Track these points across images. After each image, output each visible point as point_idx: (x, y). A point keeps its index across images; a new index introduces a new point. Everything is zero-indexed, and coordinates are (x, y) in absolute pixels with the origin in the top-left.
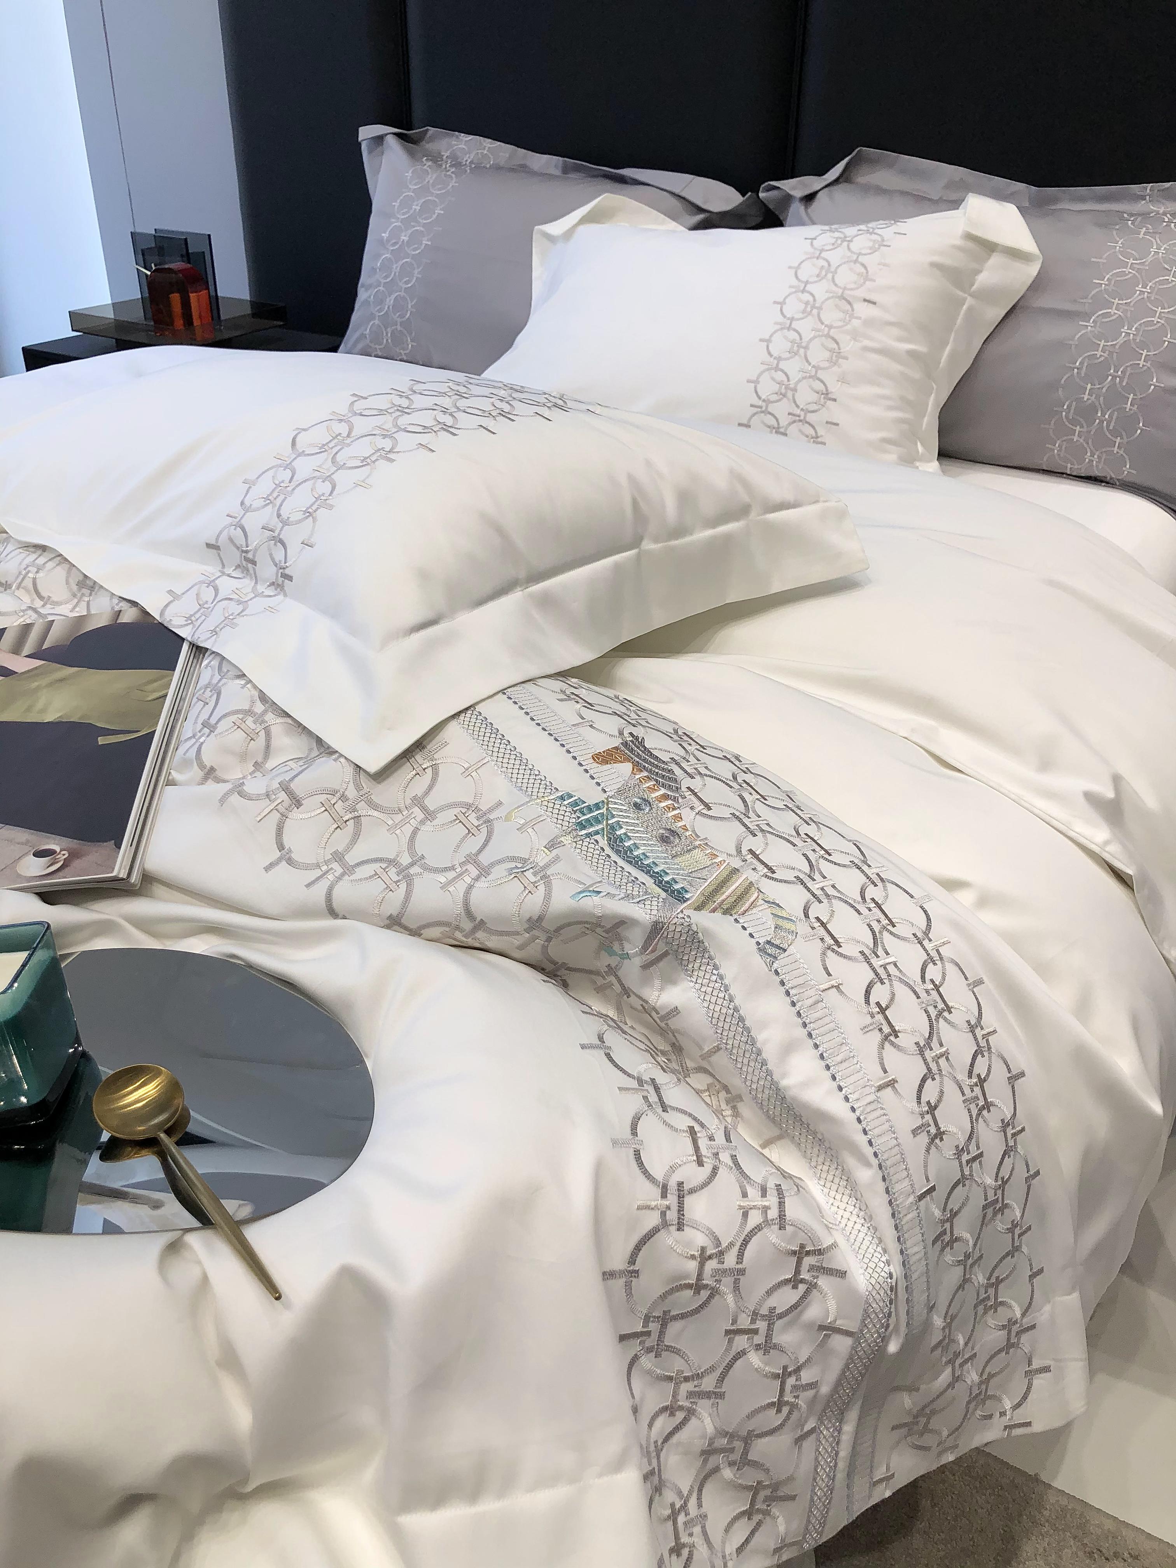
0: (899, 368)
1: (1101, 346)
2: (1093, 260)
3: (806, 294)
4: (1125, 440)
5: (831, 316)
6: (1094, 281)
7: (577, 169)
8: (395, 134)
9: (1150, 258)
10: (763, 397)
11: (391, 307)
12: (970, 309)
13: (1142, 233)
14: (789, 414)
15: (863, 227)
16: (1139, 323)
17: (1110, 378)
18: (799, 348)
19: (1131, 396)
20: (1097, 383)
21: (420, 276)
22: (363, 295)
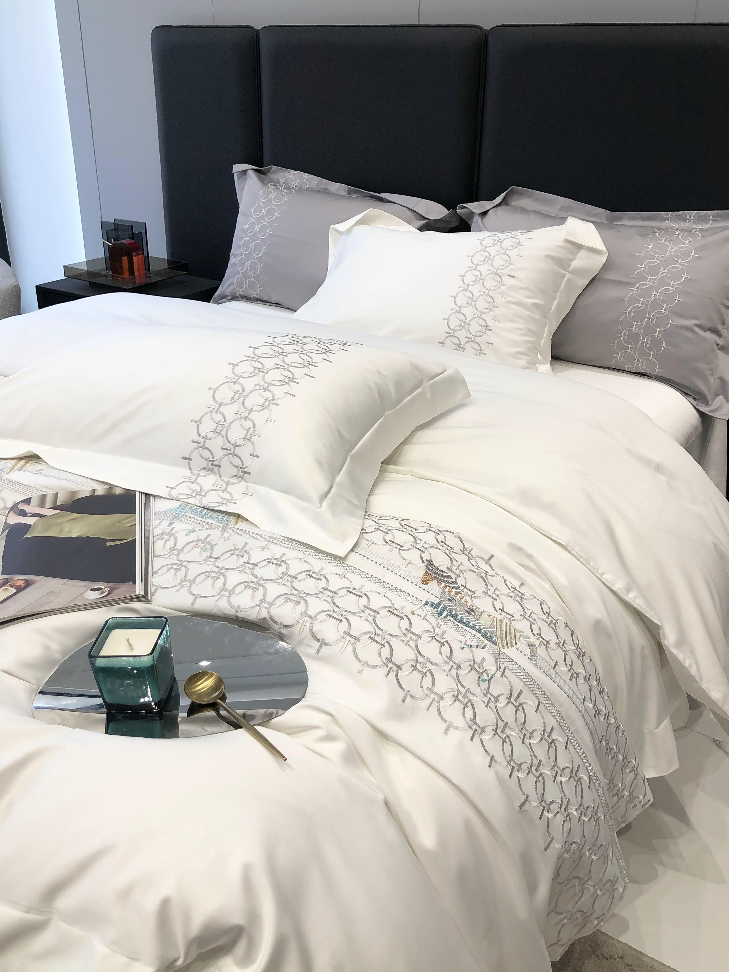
0: (528, 313)
1: (641, 301)
2: (636, 254)
3: (477, 271)
4: (656, 353)
5: (490, 283)
6: (637, 266)
7: (356, 192)
8: (254, 169)
9: (667, 255)
10: (452, 328)
11: (248, 268)
12: (569, 280)
13: (664, 240)
14: (466, 337)
15: (509, 234)
16: (661, 290)
17: (646, 319)
18: (472, 301)
19: (658, 329)
20: (639, 322)
21: (265, 251)
22: (232, 260)
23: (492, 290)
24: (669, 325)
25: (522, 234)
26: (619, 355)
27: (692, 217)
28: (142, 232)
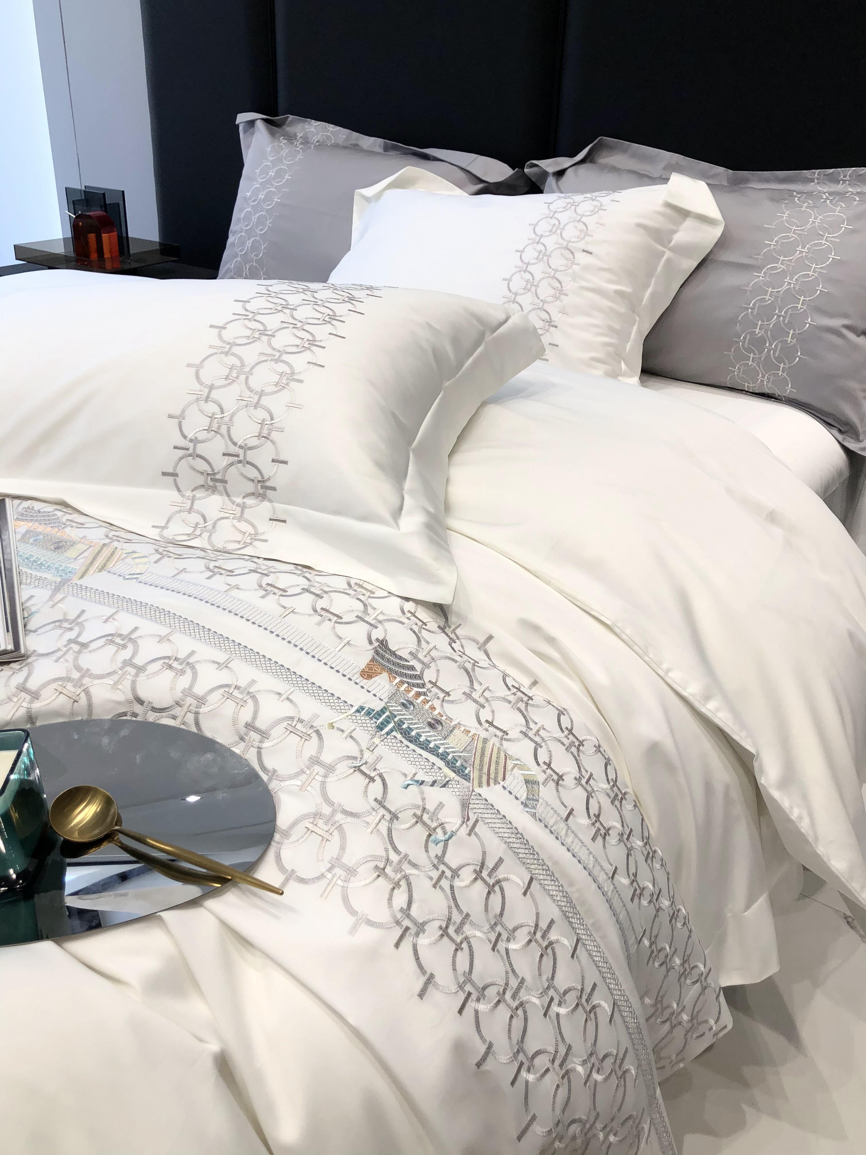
0: (610, 304)
1: (769, 292)
2: (765, 226)
3: (540, 245)
4: (787, 366)
5: (557, 261)
6: (766, 242)
7: (394, 148)
8: (263, 119)
9: (809, 226)
11: (249, 248)
12: (668, 260)
13: (805, 207)
15: (588, 195)
16: (798, 275)
17: (776, 316)
18: (531, 286)
19: (791, 332)
20: (765, 320)
21: (271, 225)
22: (231, 240)
23: (560, 271)
24: (808, 325)
25: (605, 195)
26: (737, 368)
27: (848, 177)
28: (119, 204)
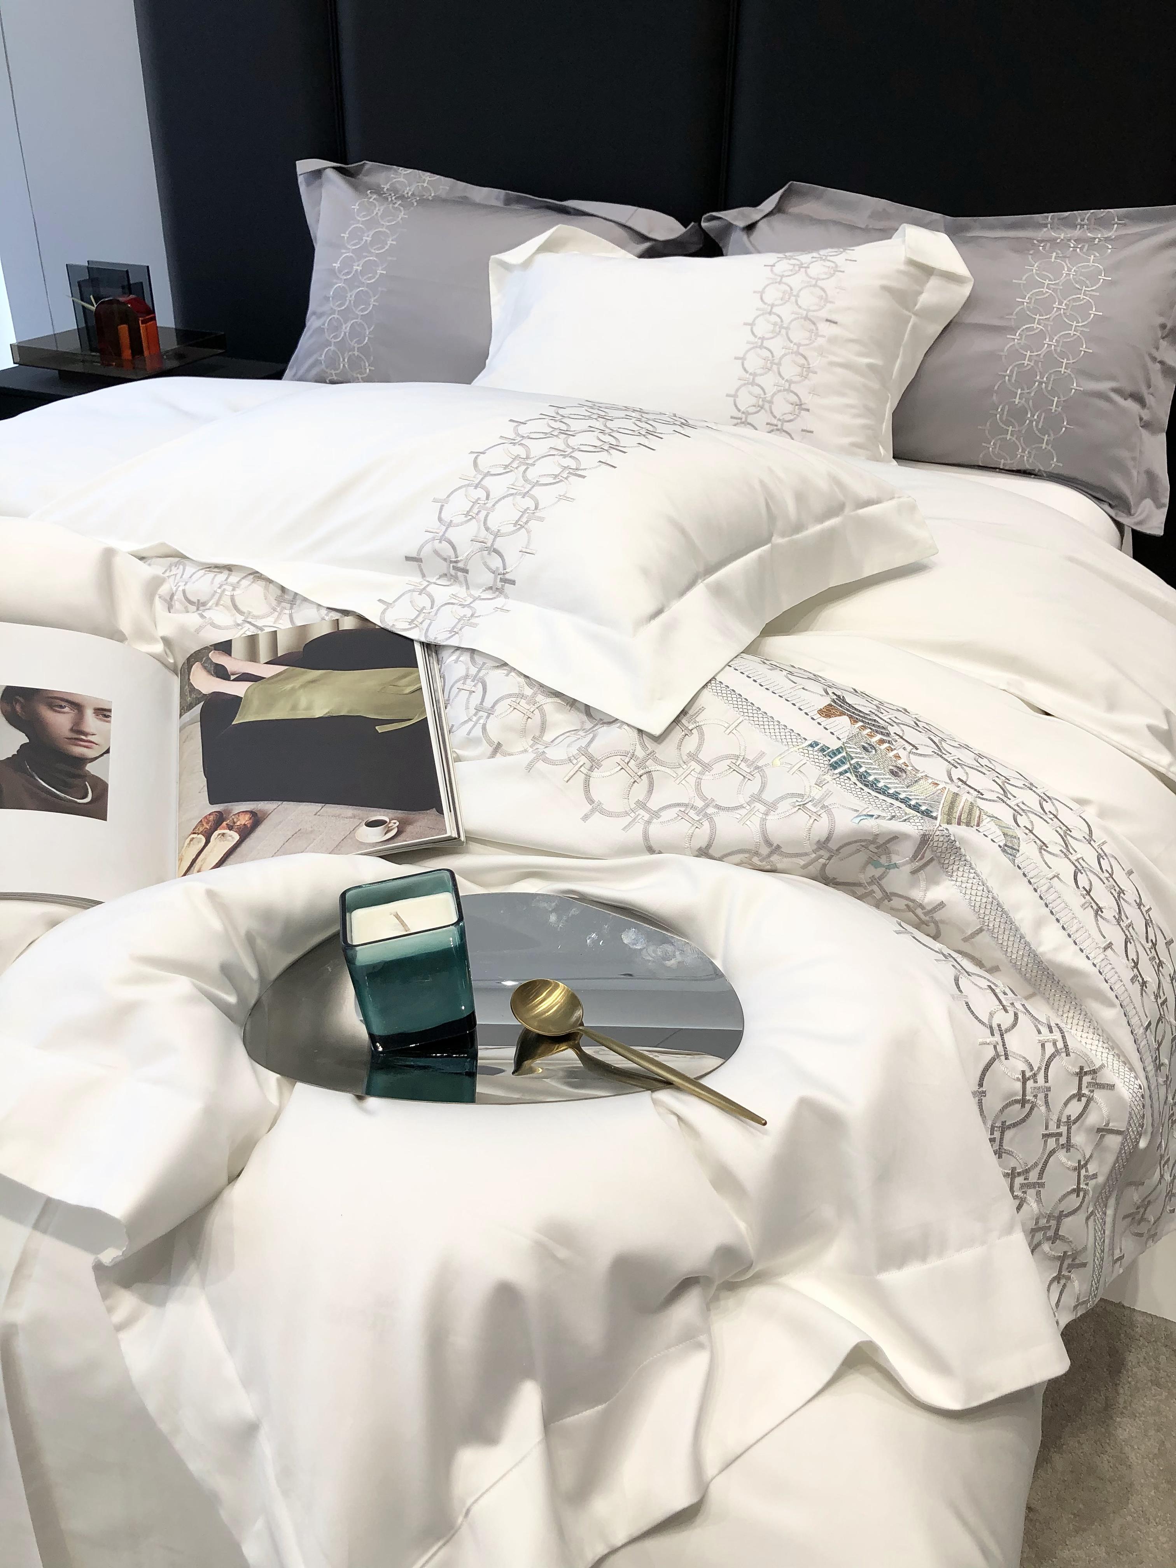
0: (862, 380)
1: (1028, 356)
2: (1014, 281)
3: (773, 316)
4: (1052, 437)
5: (798, 335)
6: (1017, 300)
7: (519, 201)
8: (334, 168)
9: (1063, 279)
10: (742, 409)
11: (347, 334)
12: (914, 327)
13: (1053, 257)
14: (768, 424)
15: (815, 255)
16: (1058, 336)
17: (1037, 383)
18: (772, 364)
19: (1056, 399)
20: (1026, 388)
21: (377, 304)
22: (314, 323)
23: (804, 345)
24: (1073, 391)
25: (836, 253)
26: (992, 444)
27: (1086, 221)
28: (142, 282)
